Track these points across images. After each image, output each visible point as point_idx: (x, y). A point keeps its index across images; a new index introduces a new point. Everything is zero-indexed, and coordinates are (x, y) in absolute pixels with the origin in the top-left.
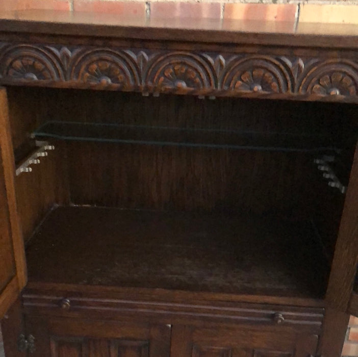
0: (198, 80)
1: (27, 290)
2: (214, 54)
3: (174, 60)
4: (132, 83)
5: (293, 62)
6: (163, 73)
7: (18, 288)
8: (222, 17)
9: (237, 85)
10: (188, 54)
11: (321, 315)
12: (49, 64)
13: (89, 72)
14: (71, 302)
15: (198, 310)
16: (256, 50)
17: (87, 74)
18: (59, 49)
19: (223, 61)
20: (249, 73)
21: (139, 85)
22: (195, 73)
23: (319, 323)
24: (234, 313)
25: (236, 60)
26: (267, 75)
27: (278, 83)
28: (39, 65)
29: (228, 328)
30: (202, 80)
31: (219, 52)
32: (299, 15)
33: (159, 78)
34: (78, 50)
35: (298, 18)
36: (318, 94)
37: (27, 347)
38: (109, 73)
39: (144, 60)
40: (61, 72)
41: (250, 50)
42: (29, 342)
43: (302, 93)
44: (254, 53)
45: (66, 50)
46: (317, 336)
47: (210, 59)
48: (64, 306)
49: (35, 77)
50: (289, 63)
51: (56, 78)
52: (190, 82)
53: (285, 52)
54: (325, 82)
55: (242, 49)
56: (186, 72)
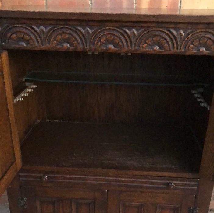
0: (120, 43)
1: (22, 170)
2: (130, 28)
3: (106, 32)
4: (81, 46)
5: (177, 32)
6: (100, 40)
7: (17, 169)
8: (135, 7)
9: (144, 46)
10: (115, 28)
11: (197, 183)
12: (32, 36)
13: (56, 41)
14: (48, 177)
15: (123, 181)
17: (55, 42)
18: (38, 27)
19: (136, 32)
20: (151, 39)
21: (86, 47)
22: (119, 40)
23: (196, 188)
24: (145, 183)
25: (143, 31)
26: (162, 40)
27: (169, 44)
28: (27, 37)
30: (123, 43)
31: (133, 27)
32: (181, 5)
33: (97, 43)
34: (49, 28)
35: (180, 7)
36: (192, 51)
37: (22, 204)
38: (68, 41)
39: (89, 33)
40: (39, 41)
42: (23, 201)
43: (183, 50)
44: (154, 27)
45: (42, 27)
46: (195, 196)
47: (127, 31)
48: (44, 180)
49: (24, 44)
50: (175, 32)
51: (37, 45)
52: (116, 45)
53: (172, 26)
54: (196, 44)
55: (146, 25)
56: (114, 39)
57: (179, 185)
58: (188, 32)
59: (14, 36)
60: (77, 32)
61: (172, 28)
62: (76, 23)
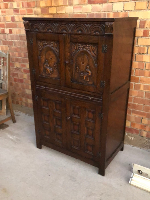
0: (68, 30)
2: (70, 24)
3: (63, 25)
4: (55, 31)
5: (87, 25)
6: (60, 29)
10: (65, 24)
11: (101, 99)
12: (40, 27)
13: (47, 29)
16: (79, 22)
18: (42, 24)
19: (72, 25)
20: (78, 28)
23: (101, 102)
25: (75, 25)
26: (82, 28)
27: (84, 30)
28: (38, 27)
29: (79, 101)
31: (72, 23)
34: (45, 24)
36: (94, 33)
38: (50, 29)
39: (57, 26)
41: (77, 22)
43: (90, 33)
44: (78, 23)
45: (43, 24)
47: (70, 25)
49: (38, 30)
51: (41, 30)
52: (66, 31)
53: (85, 23)
54: (95, 30)
55: (76, 22)
56: (65, 28)
57: (94, 99)
58: (91, 25)
59: (35, 27)
60: (53, 25)
61: (85, 24)
62: (54, 22)
